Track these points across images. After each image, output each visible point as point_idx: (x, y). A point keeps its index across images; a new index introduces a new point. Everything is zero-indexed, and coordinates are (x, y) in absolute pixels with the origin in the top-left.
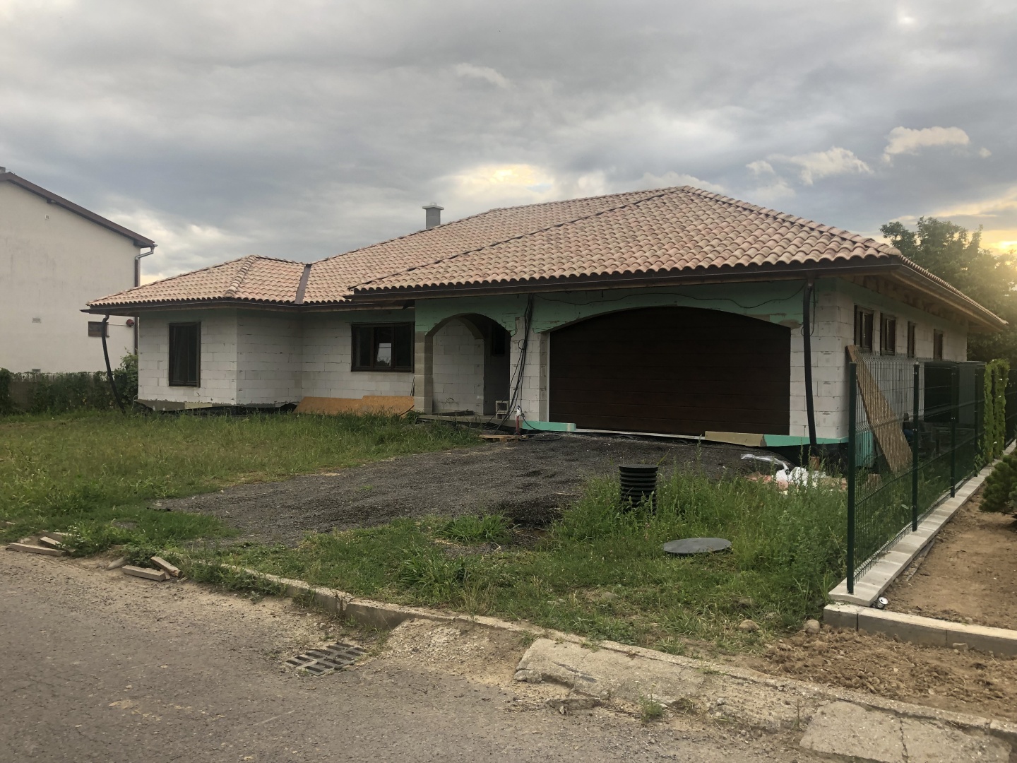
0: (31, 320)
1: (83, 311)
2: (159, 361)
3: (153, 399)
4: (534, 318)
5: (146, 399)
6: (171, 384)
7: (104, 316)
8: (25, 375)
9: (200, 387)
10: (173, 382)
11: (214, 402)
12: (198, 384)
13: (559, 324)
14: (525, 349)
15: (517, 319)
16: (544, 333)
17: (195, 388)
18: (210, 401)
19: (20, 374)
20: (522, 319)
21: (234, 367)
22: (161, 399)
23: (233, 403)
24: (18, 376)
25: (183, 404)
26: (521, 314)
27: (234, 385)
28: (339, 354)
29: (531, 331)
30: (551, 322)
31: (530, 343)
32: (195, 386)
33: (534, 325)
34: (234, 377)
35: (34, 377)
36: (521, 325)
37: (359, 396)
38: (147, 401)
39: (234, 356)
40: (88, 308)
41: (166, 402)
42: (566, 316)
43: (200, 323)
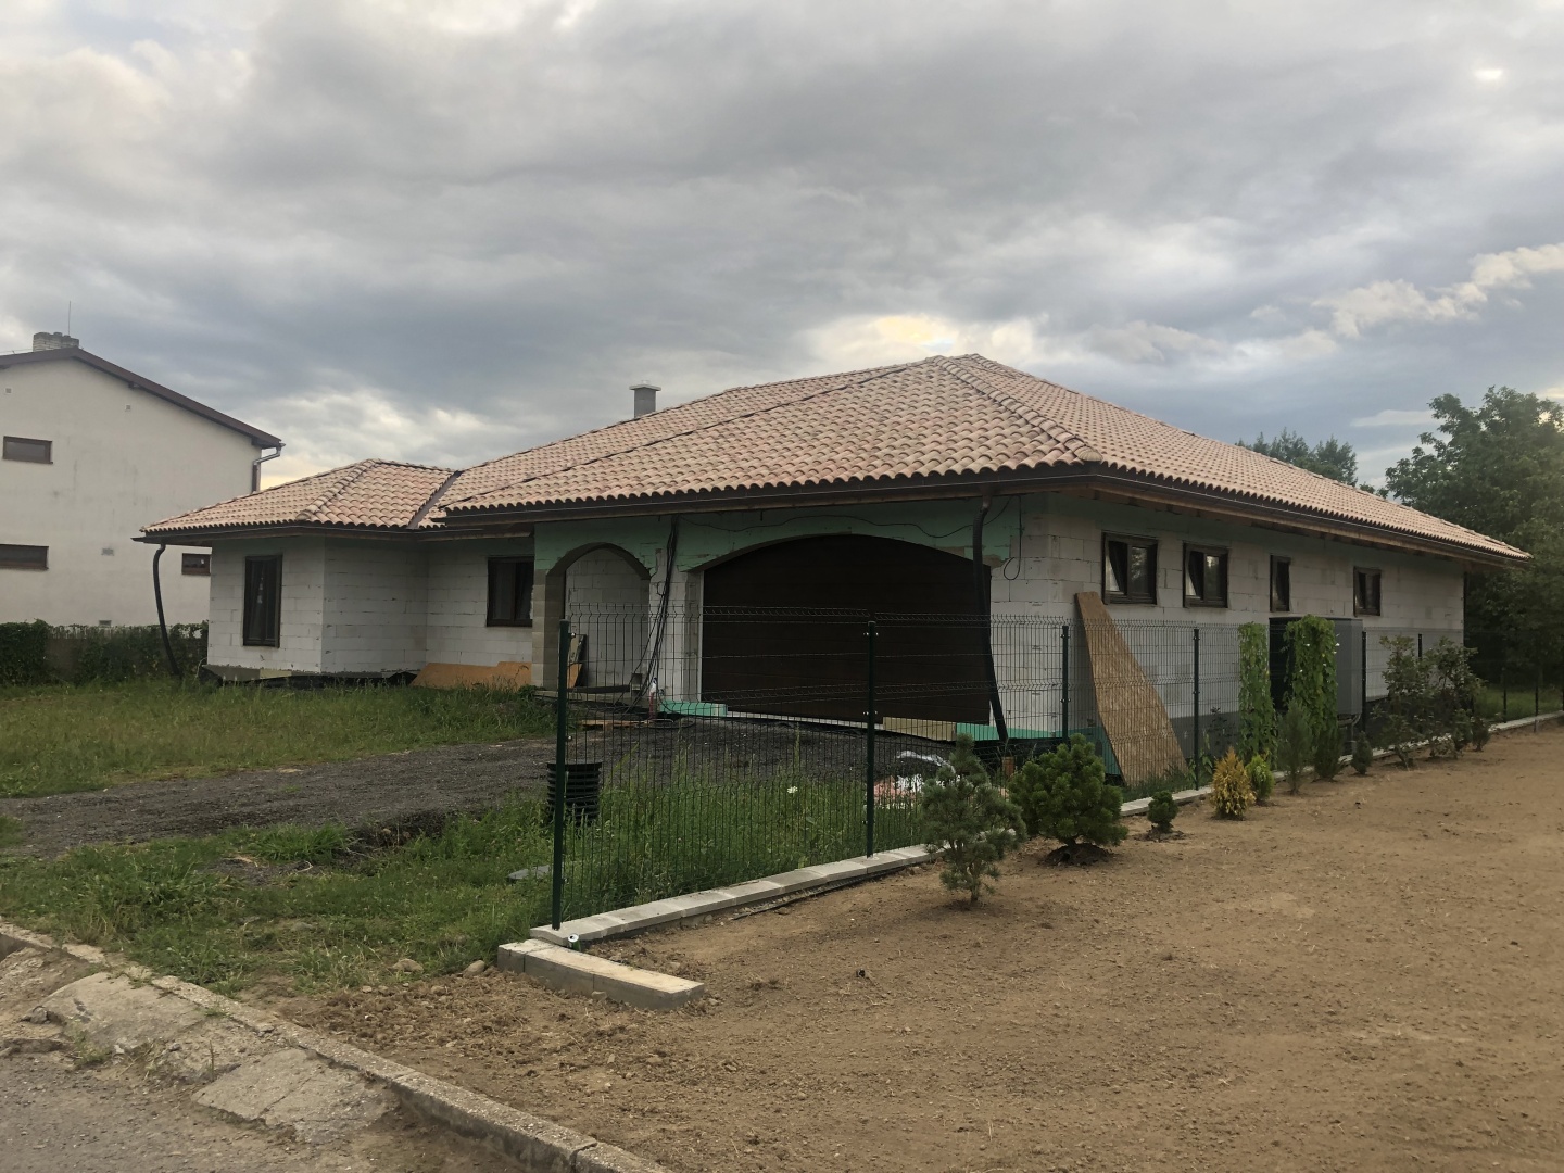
0: (100, 551)
1: (135, 539)
2: (233, 611)
3: (225, 664)
4: (679, 550)
5: (216, 664)
6: (246, 644)
7: (158, 547)
8: (69, 628)
9: (279, 647)
10: (248, 641)
11: (294, 669)
12: (276, 643)
13: (709, 559)
14: (666, 595)
15: (659, 551)
16: (693, 572)
17: (273, 649)
18: (290, 668)
19: (63, 627)
20: (664, 551)
21: (319, 619)
22: (234, 664)
23: (317, 670)
24: (60, 630)
25: (257, 672)
26: (663, 544)
27: (319, 647)
28: (469, 600)
29: (675, 570)
30: (700, 556)
31: (673, 586)
32: (273, 646)
33: (679, 560)
34: (319, 633)
35: (82, 632)
36: (663, 561)
37: (494, 663)
38: (217, 667)
39: (319, 605)
40: (143, 535)
41: (239, 670)
42: (718, 548)
43: (282, 556)
